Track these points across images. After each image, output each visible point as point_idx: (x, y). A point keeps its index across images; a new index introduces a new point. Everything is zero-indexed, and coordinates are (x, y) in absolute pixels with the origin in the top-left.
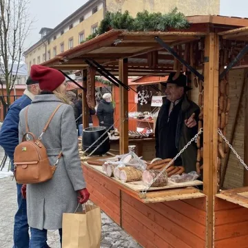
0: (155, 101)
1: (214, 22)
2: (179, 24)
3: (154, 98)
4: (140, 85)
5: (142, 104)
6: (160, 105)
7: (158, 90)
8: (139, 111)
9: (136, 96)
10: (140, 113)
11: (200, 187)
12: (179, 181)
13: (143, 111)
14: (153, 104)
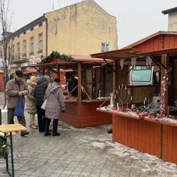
11: (78, 100)
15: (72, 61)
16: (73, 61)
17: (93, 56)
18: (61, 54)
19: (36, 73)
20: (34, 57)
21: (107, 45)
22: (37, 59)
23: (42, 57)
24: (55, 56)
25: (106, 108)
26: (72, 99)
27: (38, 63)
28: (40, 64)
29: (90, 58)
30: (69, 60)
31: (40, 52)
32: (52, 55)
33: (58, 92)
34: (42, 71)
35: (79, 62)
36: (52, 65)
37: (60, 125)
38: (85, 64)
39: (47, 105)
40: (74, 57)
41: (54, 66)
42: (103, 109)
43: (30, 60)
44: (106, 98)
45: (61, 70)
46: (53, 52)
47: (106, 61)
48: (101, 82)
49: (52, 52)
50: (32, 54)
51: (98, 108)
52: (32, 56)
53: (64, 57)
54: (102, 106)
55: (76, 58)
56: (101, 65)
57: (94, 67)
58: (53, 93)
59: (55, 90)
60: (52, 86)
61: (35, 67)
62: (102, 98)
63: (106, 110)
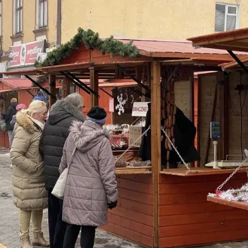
0: (137, 109)
1: (153, 56)
2: (132, 54)
3: (136, 105)
4: (116, 87)
5: (119, 113)
6: (144, 114)
7: (141, 94)
8: (115, 123)
9: (112, 102)
10: (117, 126)
11: (150, 169)
12: (135, 165)
13: (120, 124)
14: (134, 114)
15: (133, 58)
16: (139, 56)
17: (197, 41)
18: (103, 36)
19: (28, 90)
20: (24, 45)
21: (232, 10)
22: (30, 52)
23: (46, 45)
24: (85, 43)
25: (235, 194)
26: (135, 167)
27: (36, 64)
28: (43, 65)
29: (190, 49)
30: (126, 55)
31: (42, 30)
32: (78, 39)
33: (97, 148)
34: (47, 86)
35: (156, 59)
36: (77, 68)
37: (100, 241)
38: (172, 67)
39: (68, 184)
40: (139, 46)
41: (84, 72)
42: (227, 196)
43: (11, 55)
44: (233, 164)
45: (102, 83)
46: (81, 30)
47: (234, 56)
48: (217, 117)
49: (76, 33)
50: (18, 36)
51: (211, 195)
52: (17, 44)
53: (113, 47)
54: (225, 189)
55: (147, 48)
56: (219, 69)
57: (196, 73)
58: (84, 152)
59: (88, 143)
60: (81, 131)
61: (27, 75)
62: (221, 164)
63: (236, 199)
